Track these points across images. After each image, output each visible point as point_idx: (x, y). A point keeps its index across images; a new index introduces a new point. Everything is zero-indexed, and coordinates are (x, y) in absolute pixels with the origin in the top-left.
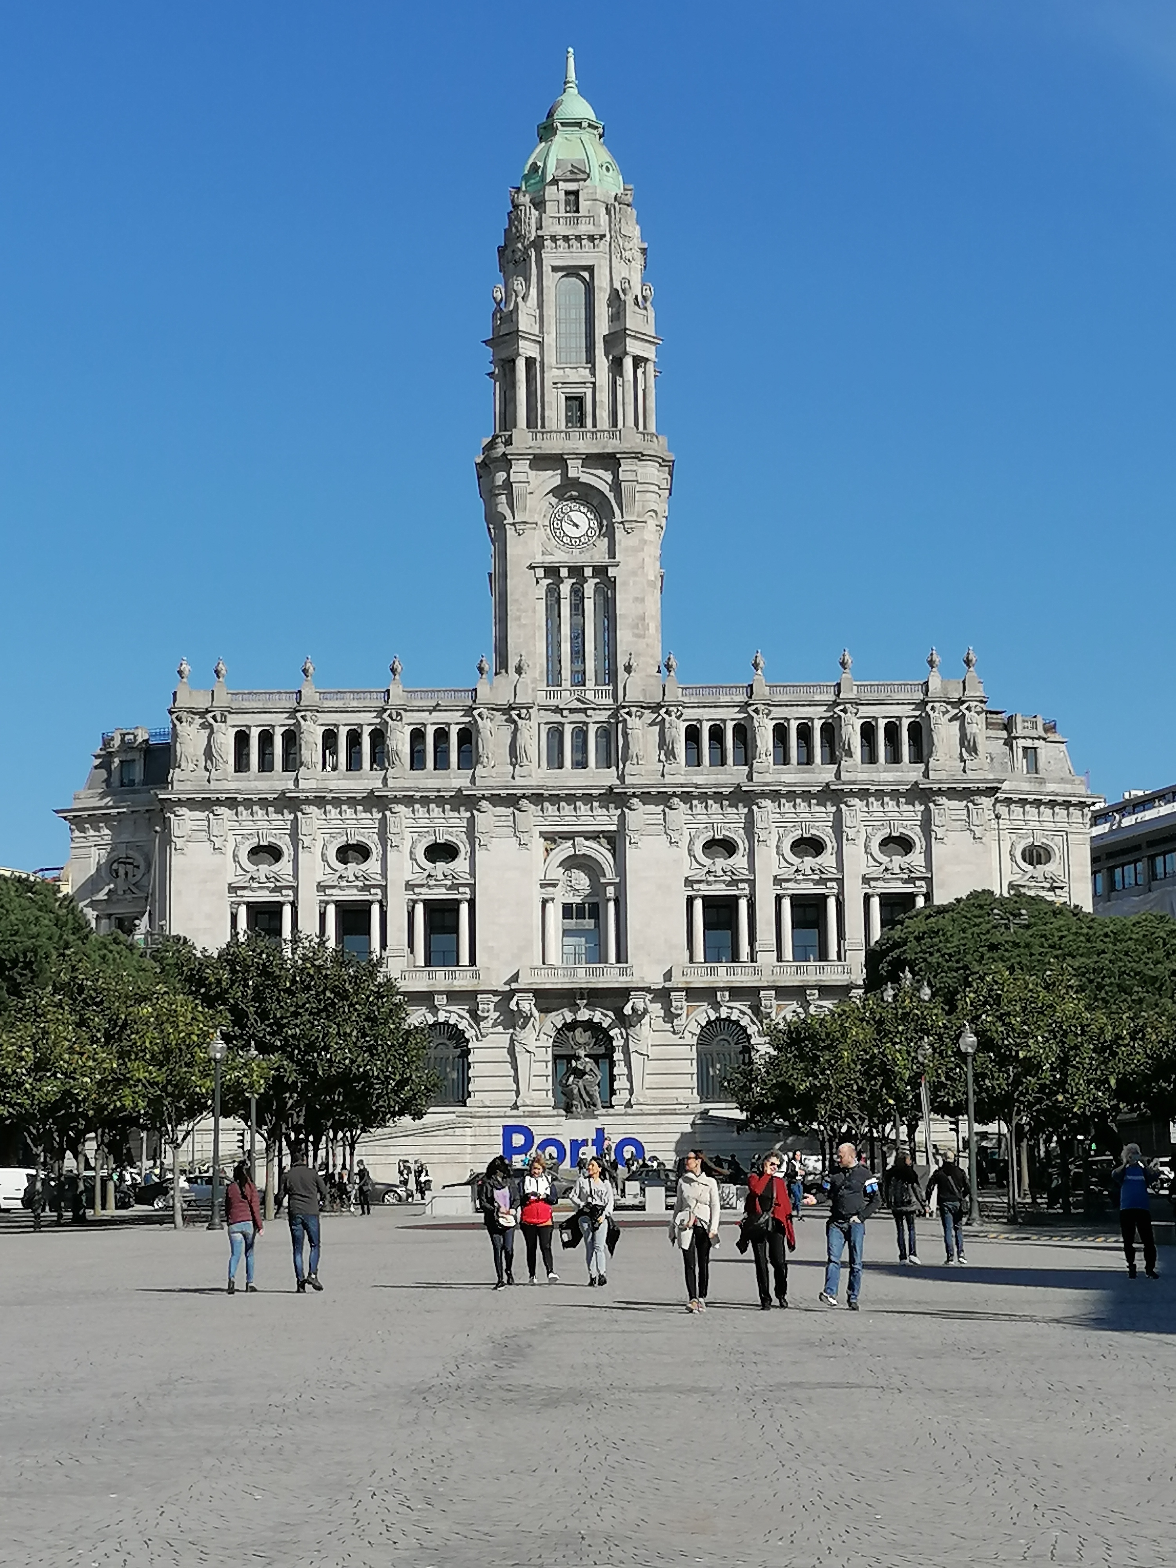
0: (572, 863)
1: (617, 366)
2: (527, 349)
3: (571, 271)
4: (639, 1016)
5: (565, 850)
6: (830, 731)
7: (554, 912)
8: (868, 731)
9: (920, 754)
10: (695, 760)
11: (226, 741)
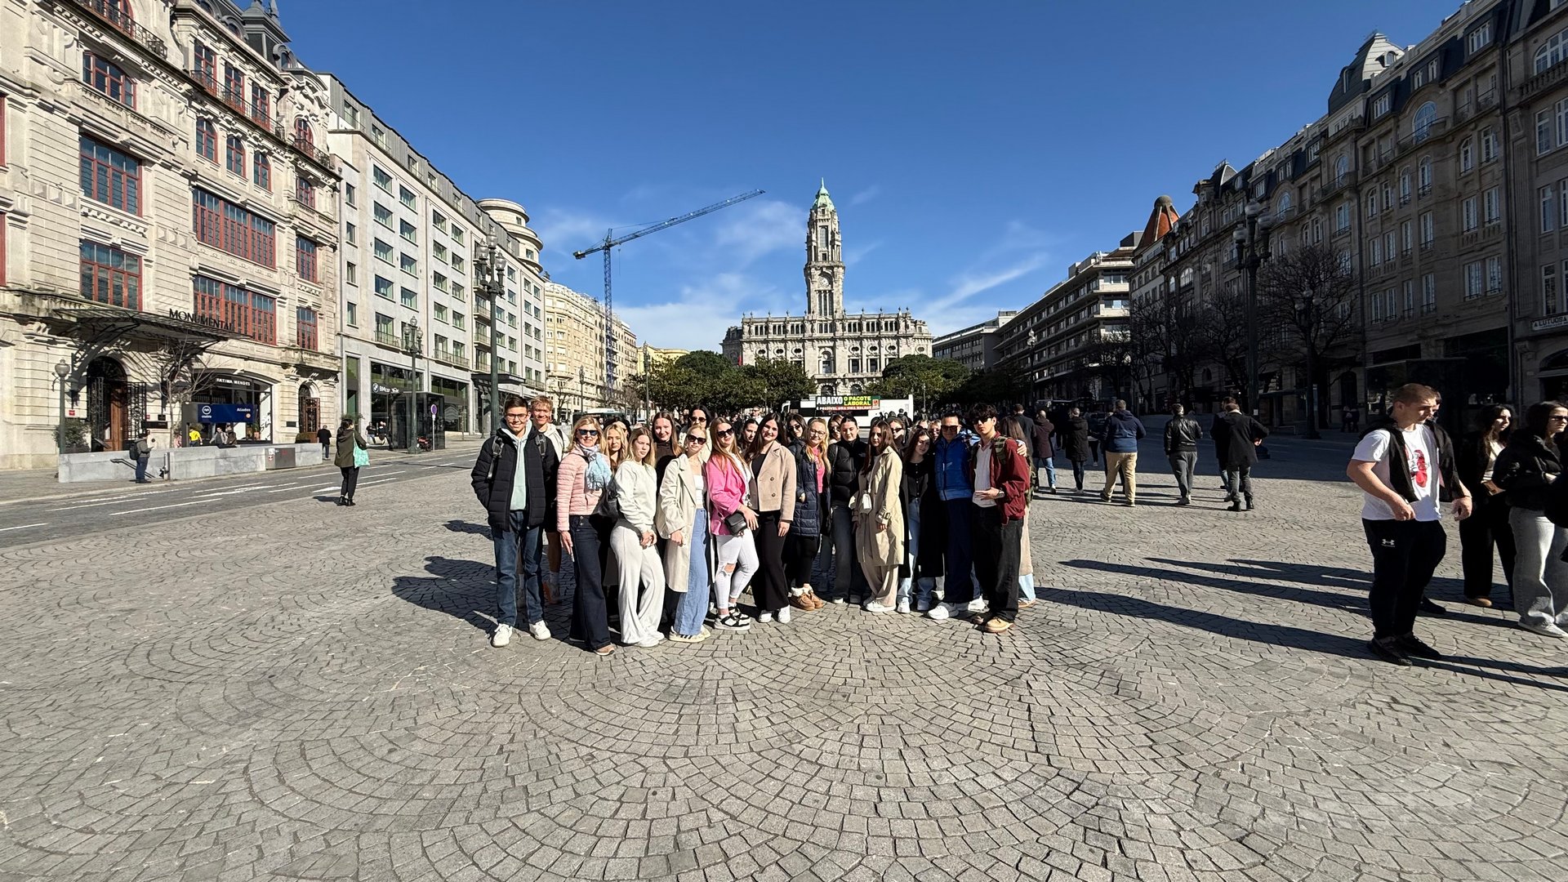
0: (824, 353)
1: (833, 247)
2: (814, 244)
3: (823, 227)
4: (838, 384)
5: (823, 350)
6: (879, 324)
7: (821, 363)
8: (886, 324)
9: (897, 329)
10: (850, 331)
11: (753, 328)
